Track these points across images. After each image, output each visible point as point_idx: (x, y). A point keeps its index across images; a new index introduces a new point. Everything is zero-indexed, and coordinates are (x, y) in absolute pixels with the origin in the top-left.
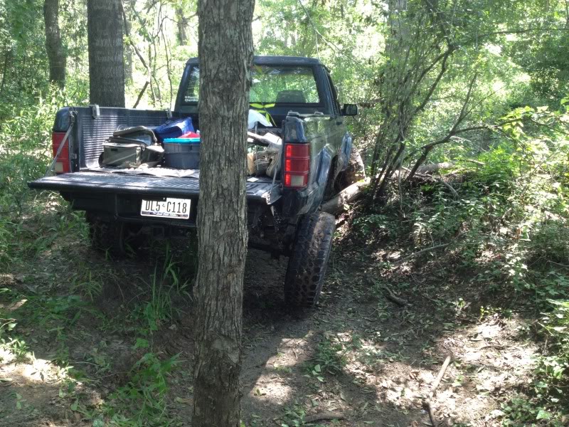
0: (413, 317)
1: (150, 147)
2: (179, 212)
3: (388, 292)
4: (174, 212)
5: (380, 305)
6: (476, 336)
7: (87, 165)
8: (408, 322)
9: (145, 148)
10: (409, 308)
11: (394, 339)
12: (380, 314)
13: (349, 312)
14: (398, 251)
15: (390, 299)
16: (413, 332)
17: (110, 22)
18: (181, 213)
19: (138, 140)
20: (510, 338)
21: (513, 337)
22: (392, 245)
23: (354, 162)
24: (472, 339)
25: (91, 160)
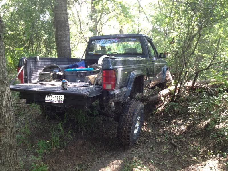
0: (179, 153)
1: (57, 73)
2: (59, 100)
3: (171, 140)
4: (57, 100)
5: (166, 146)
6: (205, 165)
7: (32, 80)
8: (176, 155)
9: (55, 73)
10: (179, 149)
11: (166, 164)
12: (164, 151)
13: (151, 148)
14: (182, 120)
15: (172, 143)
16: (176, 161)
17: (63, 25)
18: (60, 101)
19: (53, 70)
20: (222, 168)
21: (223, 168)
22: (180, 117)
23: (168, 79)
24: (203, 167)
25: (34, 78)
